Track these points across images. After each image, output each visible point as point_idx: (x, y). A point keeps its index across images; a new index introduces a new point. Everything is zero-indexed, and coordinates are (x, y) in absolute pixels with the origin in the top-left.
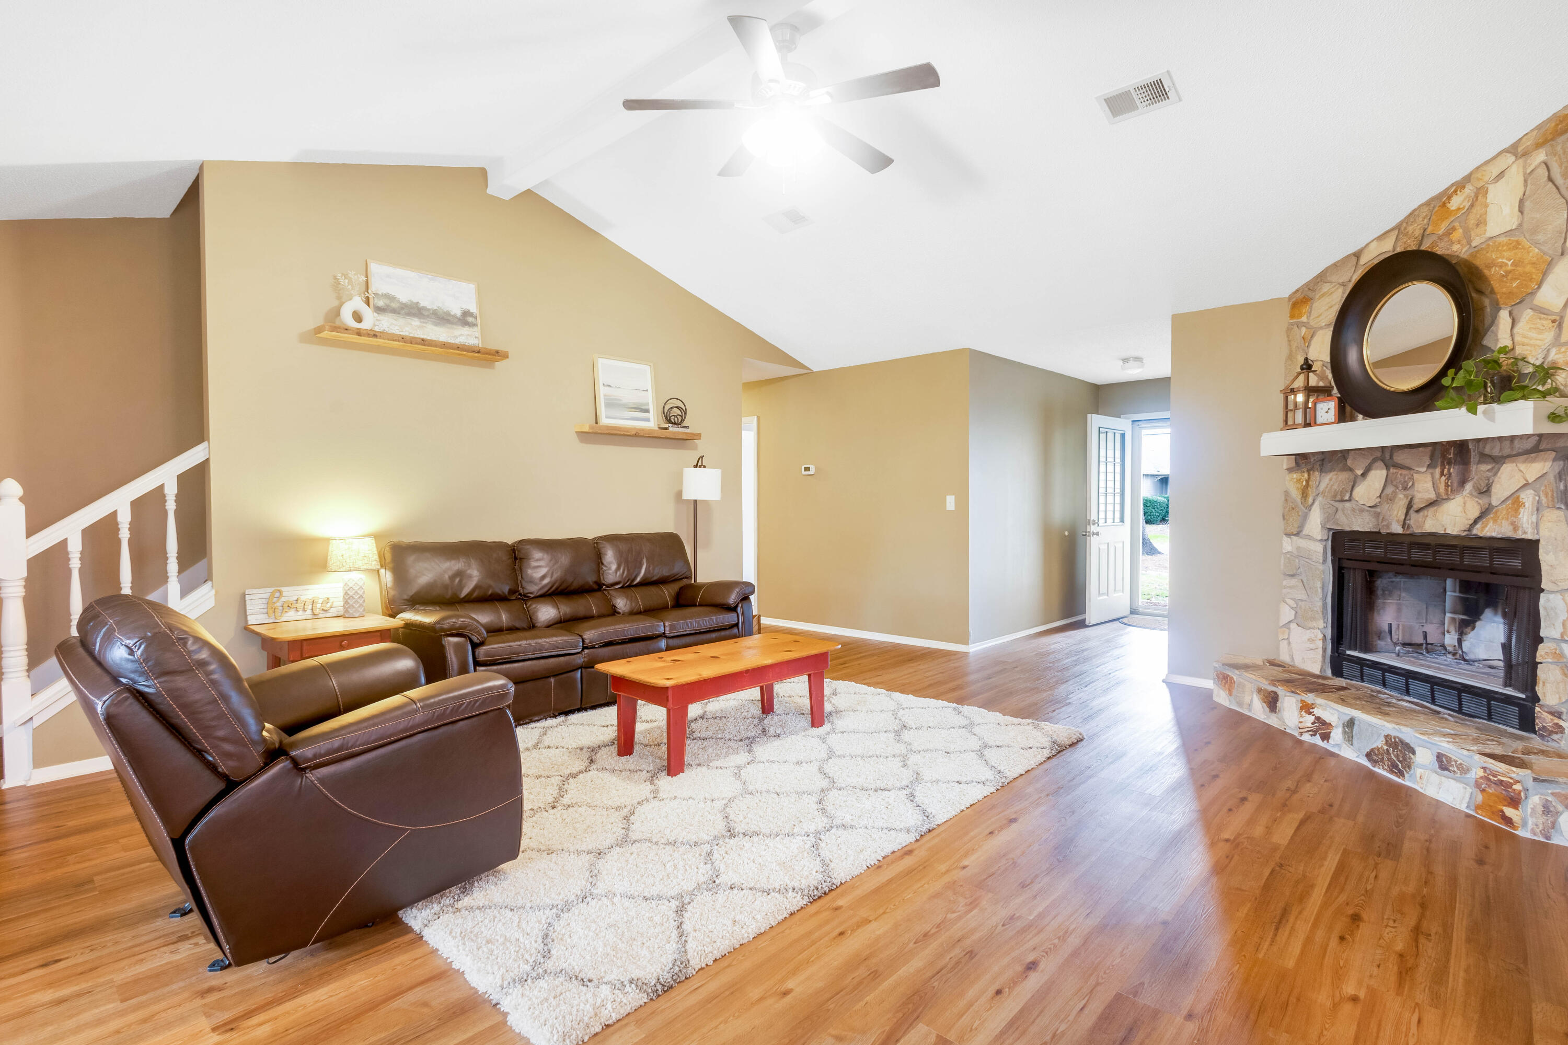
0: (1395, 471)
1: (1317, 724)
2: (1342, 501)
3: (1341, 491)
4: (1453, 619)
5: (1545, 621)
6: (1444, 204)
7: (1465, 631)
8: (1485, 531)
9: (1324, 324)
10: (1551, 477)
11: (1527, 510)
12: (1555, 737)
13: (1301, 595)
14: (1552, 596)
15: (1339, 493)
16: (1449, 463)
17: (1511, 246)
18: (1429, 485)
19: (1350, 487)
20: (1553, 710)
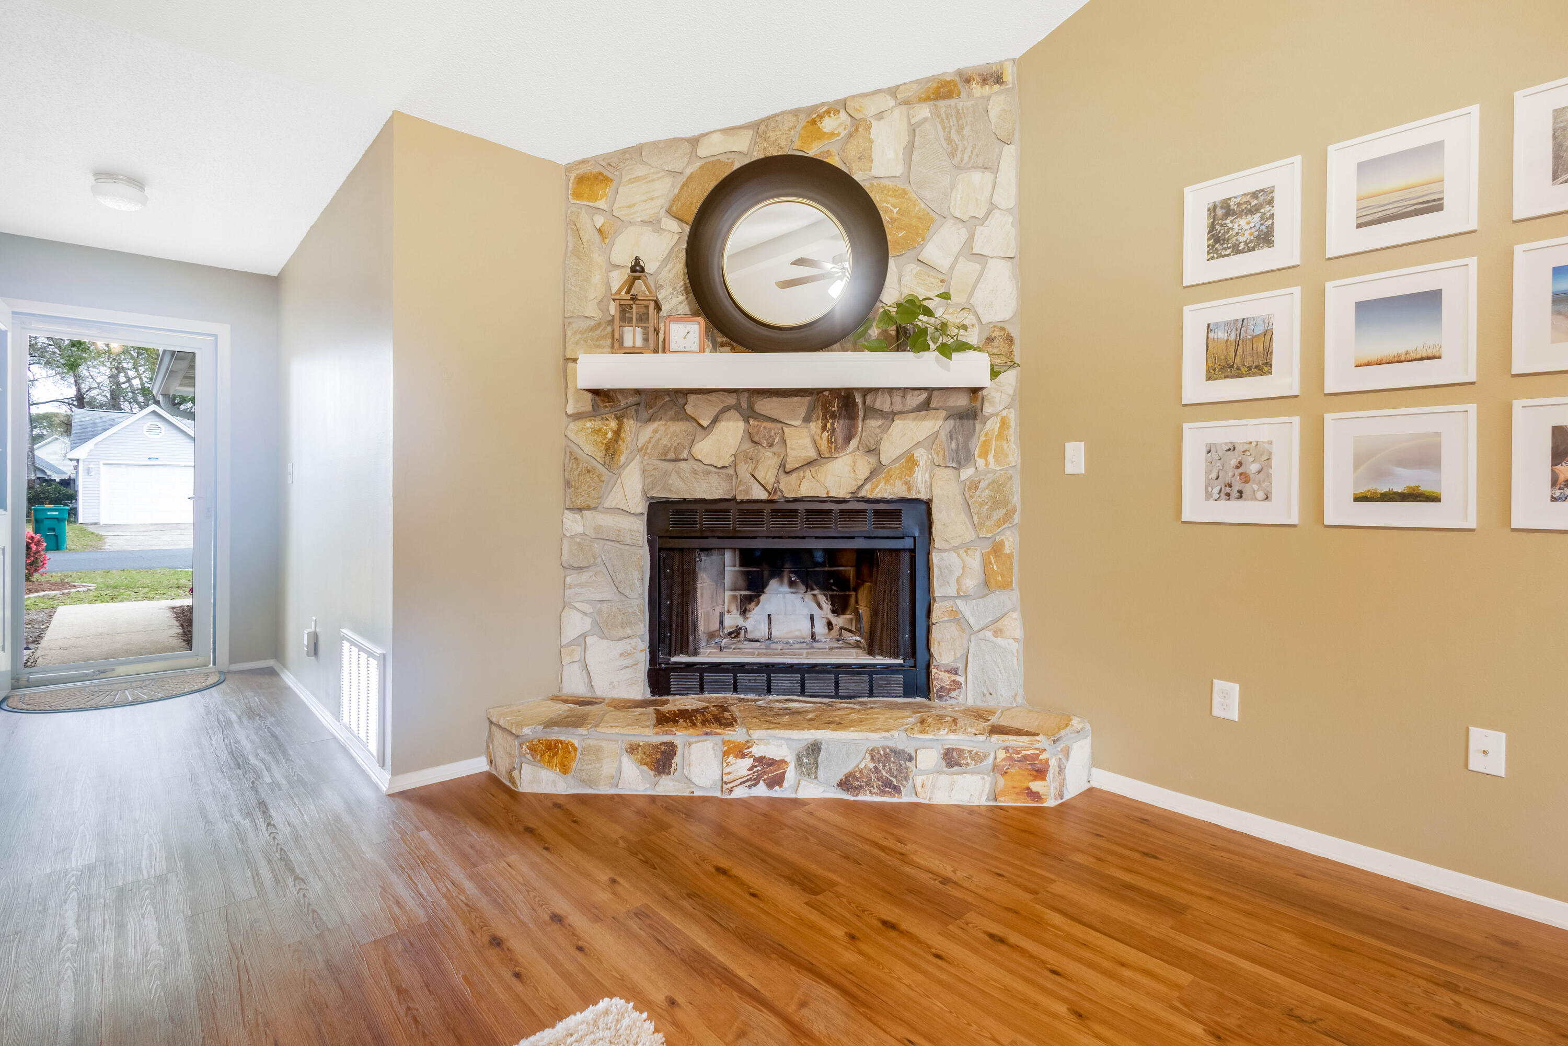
0: (756, 423)
1: (759, 768)
2: (677, 460)
3: (675, 447)
4: (735, 597)
5: (938, 580)
6: (814, 122)
7: (748, 608)
8: (875, 492)
9: (639, 220)
10: (943, 435)
11: (921, 469)
12: (953, 694)
13: (607, 593)
14: (945, 555)
15: (672, 450)
16: (833, 416)
17: (897, 193)
18: (807, 442)
19: (690, 442)
20: (949, 668)
